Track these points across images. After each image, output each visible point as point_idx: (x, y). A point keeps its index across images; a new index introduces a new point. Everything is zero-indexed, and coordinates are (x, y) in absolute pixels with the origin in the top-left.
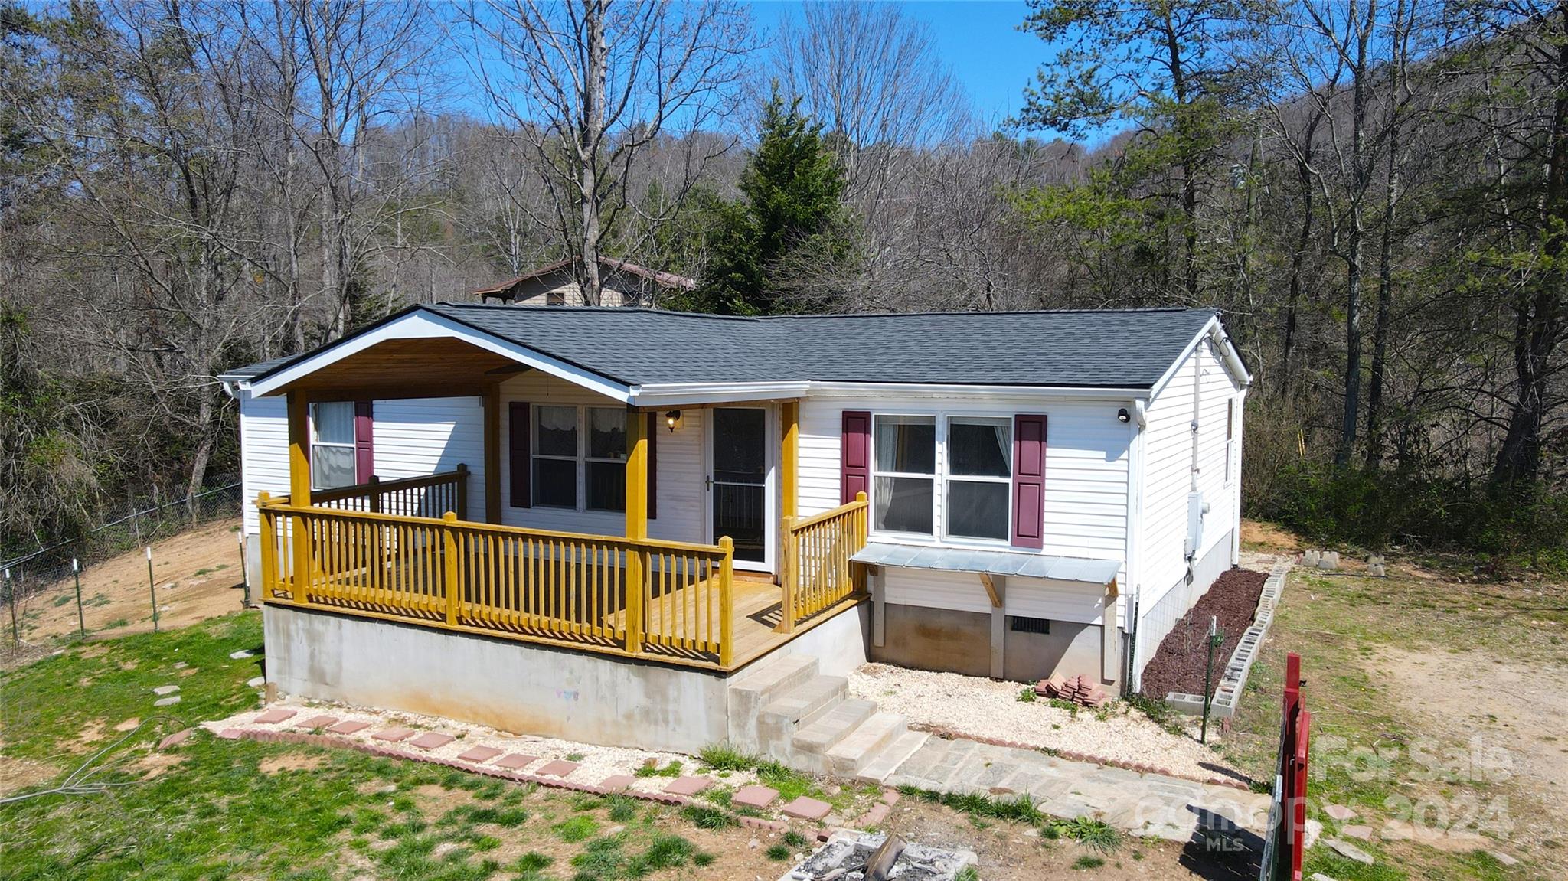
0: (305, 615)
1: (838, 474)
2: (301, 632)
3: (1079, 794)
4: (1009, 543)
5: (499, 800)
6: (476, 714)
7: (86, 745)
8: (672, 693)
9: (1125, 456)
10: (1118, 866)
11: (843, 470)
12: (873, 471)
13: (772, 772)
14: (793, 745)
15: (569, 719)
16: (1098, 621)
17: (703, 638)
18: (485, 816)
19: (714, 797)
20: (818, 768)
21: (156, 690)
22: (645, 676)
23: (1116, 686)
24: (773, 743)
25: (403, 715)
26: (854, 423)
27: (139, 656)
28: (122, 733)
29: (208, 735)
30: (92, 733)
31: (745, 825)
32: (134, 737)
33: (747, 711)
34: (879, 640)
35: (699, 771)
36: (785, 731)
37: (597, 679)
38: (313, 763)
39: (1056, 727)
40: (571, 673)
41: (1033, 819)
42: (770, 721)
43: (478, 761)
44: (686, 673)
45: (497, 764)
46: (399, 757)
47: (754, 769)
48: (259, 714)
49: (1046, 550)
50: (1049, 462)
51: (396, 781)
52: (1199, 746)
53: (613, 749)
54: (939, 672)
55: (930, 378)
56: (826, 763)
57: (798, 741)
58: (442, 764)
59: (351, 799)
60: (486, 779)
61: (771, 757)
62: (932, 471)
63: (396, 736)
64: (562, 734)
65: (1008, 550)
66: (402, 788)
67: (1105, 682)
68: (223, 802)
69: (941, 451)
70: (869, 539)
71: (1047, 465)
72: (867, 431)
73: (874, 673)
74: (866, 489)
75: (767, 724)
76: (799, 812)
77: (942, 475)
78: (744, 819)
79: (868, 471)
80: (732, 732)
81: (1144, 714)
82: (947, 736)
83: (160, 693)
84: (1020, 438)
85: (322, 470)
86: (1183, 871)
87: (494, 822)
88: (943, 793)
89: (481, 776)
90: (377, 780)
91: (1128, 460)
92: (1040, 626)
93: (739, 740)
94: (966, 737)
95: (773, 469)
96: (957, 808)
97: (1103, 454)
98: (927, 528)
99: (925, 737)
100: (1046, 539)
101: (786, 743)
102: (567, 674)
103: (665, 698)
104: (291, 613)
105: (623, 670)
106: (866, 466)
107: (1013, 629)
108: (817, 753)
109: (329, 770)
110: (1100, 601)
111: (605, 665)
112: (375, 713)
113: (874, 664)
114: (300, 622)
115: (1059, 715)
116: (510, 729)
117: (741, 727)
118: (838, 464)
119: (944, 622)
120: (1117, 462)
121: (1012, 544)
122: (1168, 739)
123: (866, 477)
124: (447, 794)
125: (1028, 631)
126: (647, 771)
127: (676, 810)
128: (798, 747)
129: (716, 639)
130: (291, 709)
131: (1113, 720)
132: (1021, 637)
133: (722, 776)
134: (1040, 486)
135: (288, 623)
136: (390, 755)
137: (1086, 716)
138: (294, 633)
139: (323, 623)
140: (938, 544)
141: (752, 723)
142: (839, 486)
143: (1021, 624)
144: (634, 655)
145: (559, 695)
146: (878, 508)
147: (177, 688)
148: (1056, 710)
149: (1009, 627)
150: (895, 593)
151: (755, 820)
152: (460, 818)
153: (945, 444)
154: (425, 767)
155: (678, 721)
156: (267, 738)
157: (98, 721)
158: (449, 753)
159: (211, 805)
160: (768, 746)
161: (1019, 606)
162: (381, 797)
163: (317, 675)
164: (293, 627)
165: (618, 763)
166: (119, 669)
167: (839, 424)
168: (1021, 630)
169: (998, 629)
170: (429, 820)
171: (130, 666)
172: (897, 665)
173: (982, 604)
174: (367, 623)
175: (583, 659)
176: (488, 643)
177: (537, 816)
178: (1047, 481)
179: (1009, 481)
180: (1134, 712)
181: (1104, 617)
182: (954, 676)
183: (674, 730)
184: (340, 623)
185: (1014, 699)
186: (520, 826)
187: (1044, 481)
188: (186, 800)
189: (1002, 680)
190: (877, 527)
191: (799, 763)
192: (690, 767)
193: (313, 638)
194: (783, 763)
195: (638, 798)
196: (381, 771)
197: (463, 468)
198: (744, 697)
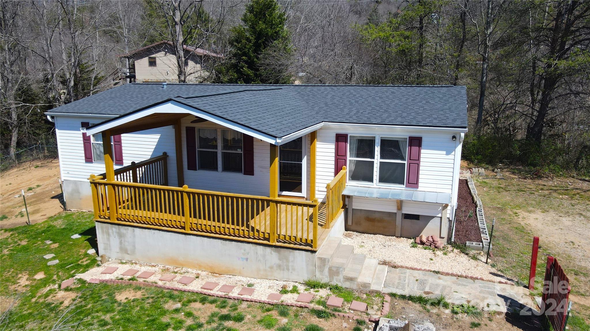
0: (117, 226)
1: (333, 159)
2: (115, 233)
3: (457, 292)
4: (405, 186)
5: (228, 308)
6: (200, 266)
7: (23, 287)
8: (291, 258)
9: (453, 153)
10: (486, 325)
11: (336, 157)
12: (349, 158)
13: (335, 289)
14: (344, 278)
15: (243, 268)
16: (440, 215)
17: (305, 237)
18: (226, 318)
19: (319, 303)
20: (354, 287)
21: (45, 257)
22: (279, 252)
23: (445, 240)
24: (335, 277)
25: (167, 267)
26: (341, 138)
27: (27, 238)
28: (38, 280)
29: (82, 281)
30: (24, 280)
31: (337, 316)
32: (44, 282)
33: (324, 265)
34: (350, 223)
35: (306, 290)
36: (340, 273)
37: (257, 253)
38: (139, 295)
39: (432, 259)
40: (245, 250)
41: (446, 306)
42: (334, 269)
43: (211, 290)
44: (297, 251)
45: (219, 290)
46: (176, 290)
47: (328, 288)
48: (101, 269)
49: (419, 189)
50: (422, 155)
51: (179, 301)
52: (486, 265)
53: (265, 280)
54: (375, 234)
55: (374, 121)
56: (358, 285)
57: (346, 276)
58: (197, 293)
59: (164, 313)
60: (218, 298)
61: (334, 283)
62: (373, 158)
63: (170, 279)
64: (240, 274)
65: (404, 189)
66: (183, 305)
67: (441, 237)
68: (107, 317)
69: (377, 150)
70: (346, 184)
71: (421, 156)
72: (346, 142)
73: (349, 236)
74: (345, 165)
75: (333, 270)
76: (356, 309)
77: (377, 160)
78: (336, 313)
79: (346, 158)
80: (318, 274)
81: (459, 250)
82: (395, 267)
83: (47, 258)
84: (411, 145)
85: (97, 154)
86: (509, 325)
87: (231, 320)
88: (407, 296)
89: (216, 297)
90: (171, 302)
91: (454, 155)
92: (416, 217)
93: (321, 277)
94: (402, 267)
95: (306, 157)
96: (415, 302)
97: (444, 152)
98: (371, 180)
99: (386, 268)
100: (420, 185)
101: (341, 277)
102: (243, 251)
103: (288, 260)
104: (109, 225)
105: (268, 249)
106: (345, 155)
107: (405, 218)
108: (354, 281)
109: (148, 298)
110: (440, 208)
111: (260, 248)
112: (153, 266)
113: (349, 232)
114: (114, 229)
115: (428, 253)
116: (216, 272)
117: (322, 271)
118: (334, 155)
119: (377, 216)
120: (450, 156)
121: (406, 187)
122: (473, 262)
123: (346, 160)
124: (204, 306)
125: (410, 219)
126: (284, 291)
127: (306, 310)
128: (346, 279)
129: (311, 237)
130: (114, 265)
131: (449, 254)
132: (408, 221)
133: (316, 291)
134: (418, 165)
135: (108, 229)
136: (172, 289)
137: (438, 253)
138: (111, 234)
139: (125, 229)
140: (375, 186)
141: (326, 270)
142: (334, 163)
143: (407, 216)
144: (274, 244)
145: (239, 259)
146: (350, 171)
147: (53, 255)
148: (427, 251)
149: (403, 217)
150: (356, 205)
151: (340, 314)
152: (216, 319)
153: (379, 147)
154: (189, 294)
155: (294, 269)
156: (112, 283)
157: (24, 274)
158: (195, 286)
159: (103, 320)
160: (333, 279)
161: (406, 210)
162: (177, 311)
163: (123, 250)
164: (110, 231)
165: (270, 287)
166: (19, 245)
167: (334, 139)
168: (408, 219)
169: (399, 218)
170: (203, 321)
171: (24, 243)
172: (357, 232)
173: (393, 209)
174: (147, 230)
175: (250, 245)
176: (206, 239)
177: (249, 316)
178: (421, 163)
179: (406, 162)
180: (455, 250)
181: (442, 214)
182: (381, 236)
183: (292, 272)
184: (133, 229)
185: (409, 247)
186: (243, 322)
187: (420, 163)
188: (90, 317)
189: (400, 237)
190: (349, 179)
191: (347, 285)
192: (301, 288)
193: (121, 236)
194: (340, 285)
195: (288, 306)
196: (171, 297)
197: (165, 154)
198: (323, 261)
